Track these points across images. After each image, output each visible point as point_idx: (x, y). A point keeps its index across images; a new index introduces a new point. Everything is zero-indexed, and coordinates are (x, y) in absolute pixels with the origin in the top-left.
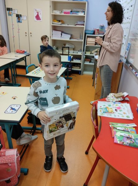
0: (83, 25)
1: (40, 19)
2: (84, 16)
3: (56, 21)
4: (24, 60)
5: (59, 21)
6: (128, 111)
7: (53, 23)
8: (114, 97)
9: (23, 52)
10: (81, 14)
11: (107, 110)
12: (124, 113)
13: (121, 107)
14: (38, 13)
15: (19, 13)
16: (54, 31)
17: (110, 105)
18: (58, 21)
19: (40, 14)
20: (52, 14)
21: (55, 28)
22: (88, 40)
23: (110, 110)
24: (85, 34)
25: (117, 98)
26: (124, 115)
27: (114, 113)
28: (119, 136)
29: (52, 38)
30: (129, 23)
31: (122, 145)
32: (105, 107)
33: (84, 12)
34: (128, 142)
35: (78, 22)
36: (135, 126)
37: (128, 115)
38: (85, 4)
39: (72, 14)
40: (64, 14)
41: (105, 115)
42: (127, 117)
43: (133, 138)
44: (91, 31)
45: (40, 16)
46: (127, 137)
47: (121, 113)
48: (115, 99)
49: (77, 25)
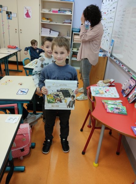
0: (71, 23)
1: (30, 17)
2: (71, 15)
3: (45, 19)
4: (15, 55)
5: (48, 19)
6: (115, 92)
7: (42, 21)
8: (103, 83)
9: (15, 47)
10: (68, 13)
11: (98, 92)
12: (112, 94)
13: (110, 89)
14: (28, 11)
15: (9, 11)
16: (42, 28)
17: (100, 89)
18: (46, 19)
19: (30, 12)
20: (41, 13)
21: (43, 26)
22: (74, 37)
23: (101, 92)
24: (72, 32)
25: (106, 83)
26: (112, 95)
27: (104, 94)
28: (110, 108)
29: (41, 35)
30: (112, 23)
31: (113, 113)
32: (97, 90)
33: (71, 11)
34: (117, 111)
35: (65, 21)
36: (122, 101)
37: (115, 95)
38: (72, 4)
39: (60, 13)
40: (53, 12)
41: (98, 95)
42: (115, 96)
43: (121, 108)
44: (78, 29)
45: (30, 14)
46: (116, 108)
47: (110, 93)
48: (104, 84)
49: (64, 23)
